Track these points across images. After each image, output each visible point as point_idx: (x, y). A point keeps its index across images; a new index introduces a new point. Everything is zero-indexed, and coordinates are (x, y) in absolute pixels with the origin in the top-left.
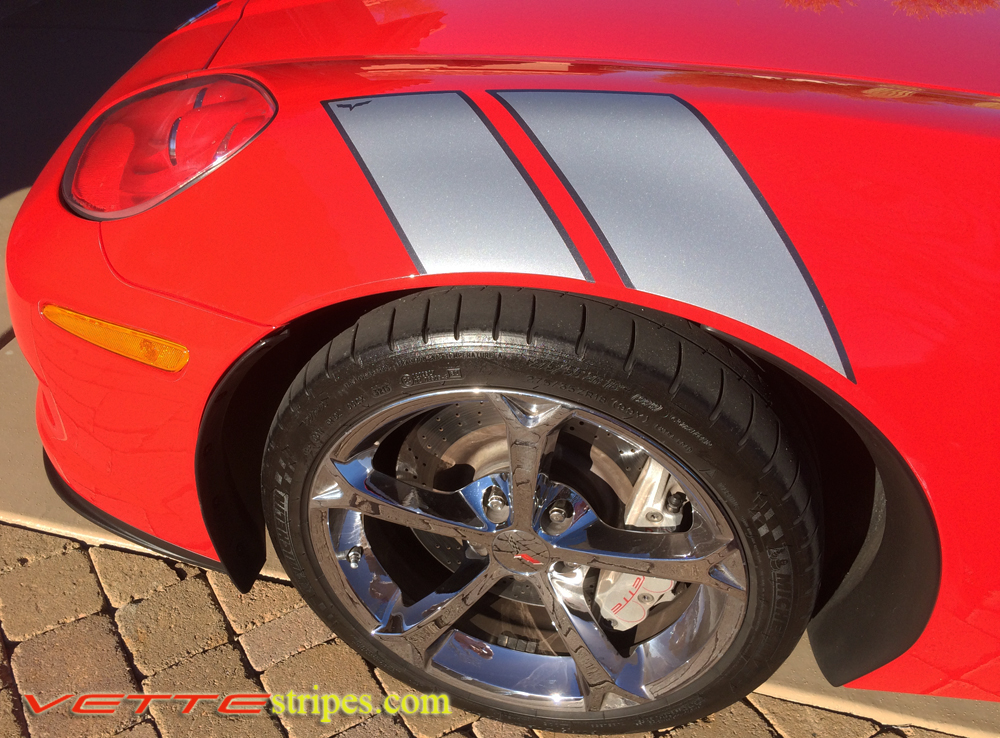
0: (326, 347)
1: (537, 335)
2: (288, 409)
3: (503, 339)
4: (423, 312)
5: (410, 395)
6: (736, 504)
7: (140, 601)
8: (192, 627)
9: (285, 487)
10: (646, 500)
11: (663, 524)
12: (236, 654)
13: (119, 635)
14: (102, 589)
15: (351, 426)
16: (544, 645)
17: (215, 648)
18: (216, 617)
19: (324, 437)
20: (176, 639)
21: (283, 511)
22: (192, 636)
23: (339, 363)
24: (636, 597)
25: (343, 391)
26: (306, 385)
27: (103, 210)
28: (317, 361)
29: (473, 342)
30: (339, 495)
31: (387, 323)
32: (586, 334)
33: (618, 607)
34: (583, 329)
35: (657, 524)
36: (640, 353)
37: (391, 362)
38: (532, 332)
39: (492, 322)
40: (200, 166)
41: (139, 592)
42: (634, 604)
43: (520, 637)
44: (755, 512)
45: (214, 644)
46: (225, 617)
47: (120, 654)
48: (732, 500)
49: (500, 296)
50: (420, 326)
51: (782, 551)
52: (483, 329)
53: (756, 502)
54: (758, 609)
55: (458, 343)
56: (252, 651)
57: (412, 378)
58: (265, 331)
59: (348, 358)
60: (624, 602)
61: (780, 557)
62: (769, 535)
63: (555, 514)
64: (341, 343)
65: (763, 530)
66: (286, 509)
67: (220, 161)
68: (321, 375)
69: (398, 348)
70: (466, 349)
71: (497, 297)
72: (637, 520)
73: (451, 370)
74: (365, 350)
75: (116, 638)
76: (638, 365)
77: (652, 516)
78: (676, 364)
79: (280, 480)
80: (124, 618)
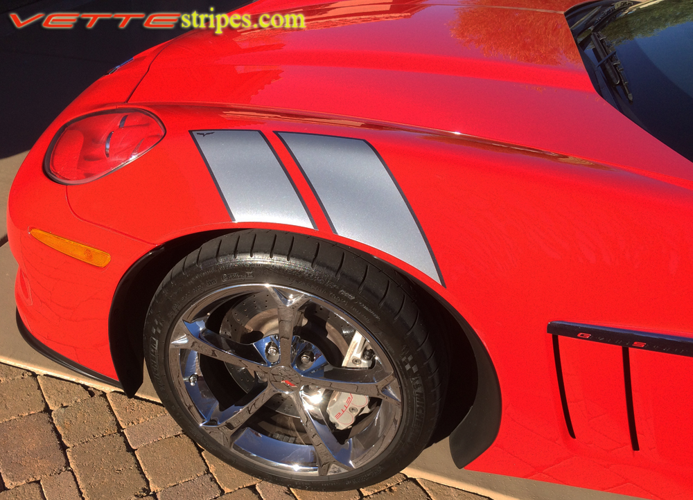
0: (184, 259)
1: (293, 256)
2: (161, 291)
3: (275, 258)
4: (236, 242)
5: (227, 286)
6: (393, 352)
7: (67, 407)
8: (97, 423)
9: (157, 335)
10: (353, 352)
11: (362, 366)
12: (122, 439)
13: (54, 424)
14: (44, 399)
15: (195, 302)
16: (299, 439)
17: (110, 435)
18: (111, 418)
19: (180, 308)
20: (87, 428)
21: (154, 349)
22: (96, 428)
23: (190, 267)
24: (348, 409)
25: (191, 282)
26: (171, 279)
27: (69, 180)
28: (178, 266)
29: (260, 259)
30: (186, 342)
31: (216, 247)
32: (318, 257)
33: (338, 416)
34: (316, 255)
35: (358, 366)
36: (344, 269)
37: (217, 268)
38: (291, 254)
39: (270, 249)
40: (123, 159)
41: (66, 402)
42: (347, 412)
43: (286, 435)
44: (403, 356)
45: (109, 433)
46: (116, 419)
47: (54, 434)
48: (391, 349)
49: (276, 236)
50: (233, 249)
51: (417, 379)
52: (265, 252)
53: (404, 351)
54: (408, 412)
55: (252, 259)
56: (131, 438)
57: (228, 276)
58: (152, 247)
59: (195, 264)
60: (341, 412)
61: (417, 382)
62: (411, 370)
63: (304, 358)
64: (192, 257)
65: (408, 367)
66: (156, 348)
67: (134, 158)
68: (180, 273)
69: (221, 260)
70: (255, 263)
71: (274, 236)
72: (348, 363)
73: (248, 273)
74: (204, 261)
75: (52, 426)
76: (343, 274)
77: (355, 361)
78: (363, 276)
79: (154, 332)
80: (57, 415)
